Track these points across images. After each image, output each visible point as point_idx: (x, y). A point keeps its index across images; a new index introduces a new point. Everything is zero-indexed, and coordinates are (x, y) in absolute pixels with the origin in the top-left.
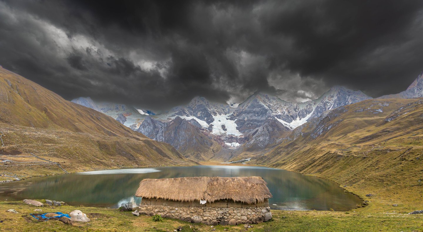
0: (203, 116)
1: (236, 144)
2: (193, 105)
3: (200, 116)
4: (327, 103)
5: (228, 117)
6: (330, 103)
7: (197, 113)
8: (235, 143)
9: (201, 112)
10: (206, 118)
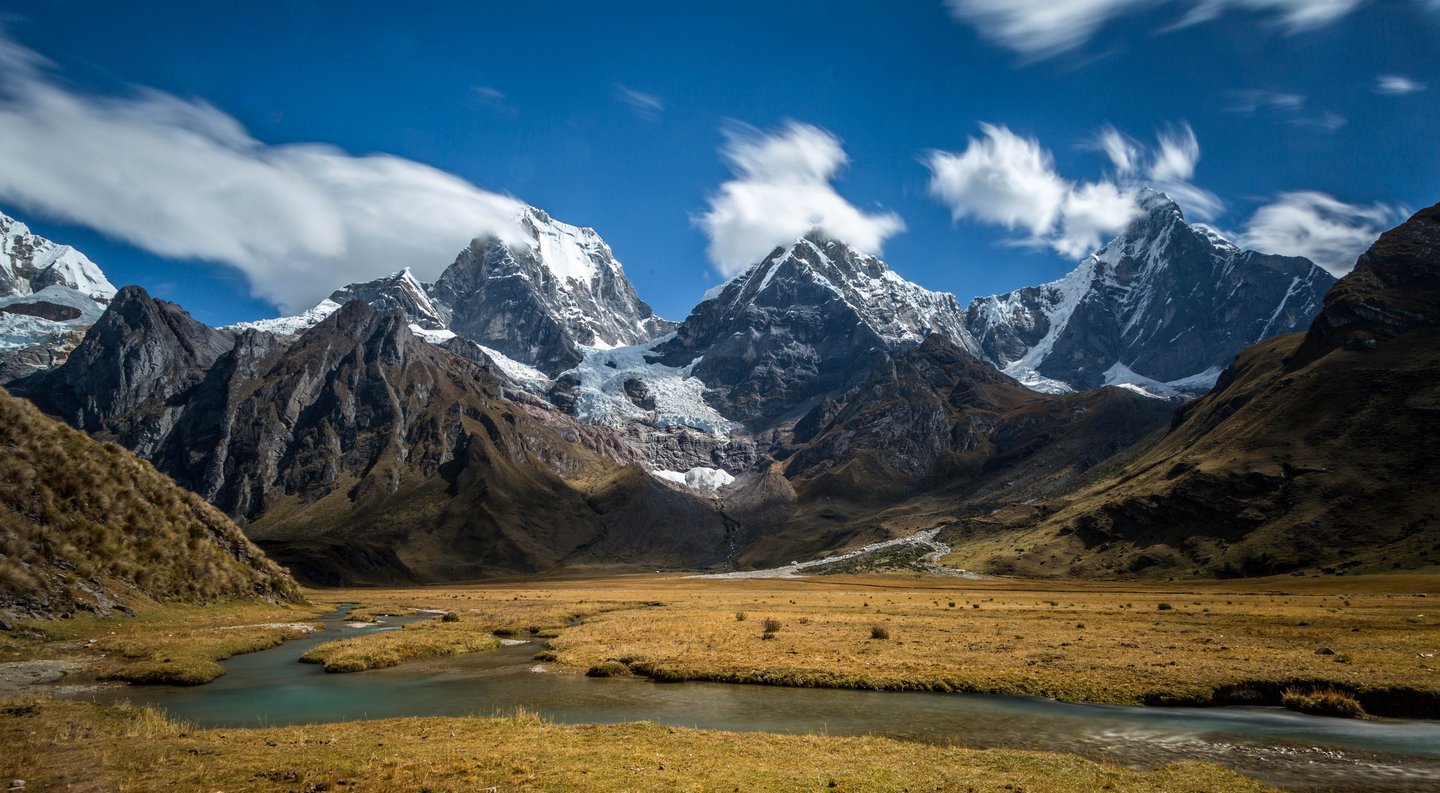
0: (519, 338)
1: (713, 474)
2: (464, 280)
3: (505, 336)
4: (1111, 293)
5: (653, 350)
6: (1126, 295)
7: (488, 322)
8: (708, 470)
9: (508, 315)
10: (534, 350)
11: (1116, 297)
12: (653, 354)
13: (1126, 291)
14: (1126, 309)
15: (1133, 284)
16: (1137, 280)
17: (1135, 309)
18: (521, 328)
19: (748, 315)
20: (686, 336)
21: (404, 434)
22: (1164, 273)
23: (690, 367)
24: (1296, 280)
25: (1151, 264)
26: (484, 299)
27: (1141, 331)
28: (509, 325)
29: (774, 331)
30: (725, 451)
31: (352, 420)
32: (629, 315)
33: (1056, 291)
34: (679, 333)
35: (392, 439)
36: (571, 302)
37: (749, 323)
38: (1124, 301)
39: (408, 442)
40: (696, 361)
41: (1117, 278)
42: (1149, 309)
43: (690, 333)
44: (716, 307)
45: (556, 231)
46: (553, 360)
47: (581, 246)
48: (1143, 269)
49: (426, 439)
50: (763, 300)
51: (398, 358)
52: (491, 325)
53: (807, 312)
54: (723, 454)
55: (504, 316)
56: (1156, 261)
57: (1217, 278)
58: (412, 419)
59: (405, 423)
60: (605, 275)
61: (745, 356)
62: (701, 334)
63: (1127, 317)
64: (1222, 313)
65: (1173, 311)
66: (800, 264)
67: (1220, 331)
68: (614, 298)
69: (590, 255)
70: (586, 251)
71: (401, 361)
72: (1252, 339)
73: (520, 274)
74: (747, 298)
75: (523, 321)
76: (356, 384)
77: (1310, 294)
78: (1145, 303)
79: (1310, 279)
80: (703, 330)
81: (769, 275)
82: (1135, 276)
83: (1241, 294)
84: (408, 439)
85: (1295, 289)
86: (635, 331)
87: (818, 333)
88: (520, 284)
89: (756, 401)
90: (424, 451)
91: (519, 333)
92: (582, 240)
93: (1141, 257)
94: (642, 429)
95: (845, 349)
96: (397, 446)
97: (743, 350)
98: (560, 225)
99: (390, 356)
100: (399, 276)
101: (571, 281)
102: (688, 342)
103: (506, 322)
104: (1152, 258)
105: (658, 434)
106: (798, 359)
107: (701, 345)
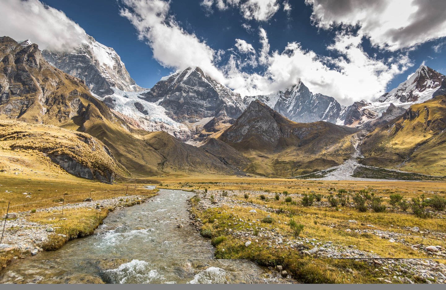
11: (285, 101)
12: (141, 96)
13: (287, 100)
14: (288, 105)
15: (289, 98)
16: (290, 97)
17: (290, 105)
18: (86, 76)
19: (181, 87)
20: (154, 92)
21: (44, 100)
22: (299, 96)
23: (158, 102)
24: (331, 103)
25: (294, 93)
26: (68, 61)
27: (293, 112)
28: (79, 74)
29: (191, 94)
30: (179, 133)
31: (7, 88)
32: (127, 82)
33: (268, 97)
34: (151, 90)
35: (36, 101)
36: (105, 72)
37: (181, 90)
38: (287, 103)
39: (46, 104)
40: (160, 100)
41: (285, 96)
42: (294, 106)
43: (156, 91)
44: (166, 83)
45: (97, 45)
46: (101, 91)
47: (108, 53)
48: (292, 95)
49: (59, 104)
50: (185, 83)
51: (36, 64)
52: (71, 72)
53: (201, 89)
54: (178, 134)
55: (77, 70)
56: (296, 93)
57: (312, 100)
58: (48, 94)
59: (44, 95)
60: (119, 65)
61: (180, 101)
62: (160, 92)
63: (288, 108)
64: (313, 109)
65: (301, 107)
66: (198, 74)
67: (313, 114)
68: (121, 75)
69: (112, 57)
70: (110, 55)
71: (38, 66)
72: (321, 117)
73: (86, 55)
74: (179, 81)
75: (86, 73)
76: (9, 72)
77: (335, 107)
78: (293, 104)
79: (334, 103)
80: (161, 91)
81: (187, 76)
82: (289, 96)
83: (318, 105)
84: (47, 102)
85: (331, 105)
86: (129, 88)
87: (205, 97)
88: (86, 59)
89: (186, 117)
90: (58, 110)
91: (85, 78)
92: (109, 51)
93: (291, 91)
94: (145, 121)
95: (214, 104)
96: (39, 105)
97: (179, 99)
98: (99, 44)
99: (31, 62)
100: (26, 41)
101: (105, 65)
102: (155, 94)
103: (78, 72)
104: (294, 92)
105: (151, 124)
106: (199, 105)
107: (161, 96)
